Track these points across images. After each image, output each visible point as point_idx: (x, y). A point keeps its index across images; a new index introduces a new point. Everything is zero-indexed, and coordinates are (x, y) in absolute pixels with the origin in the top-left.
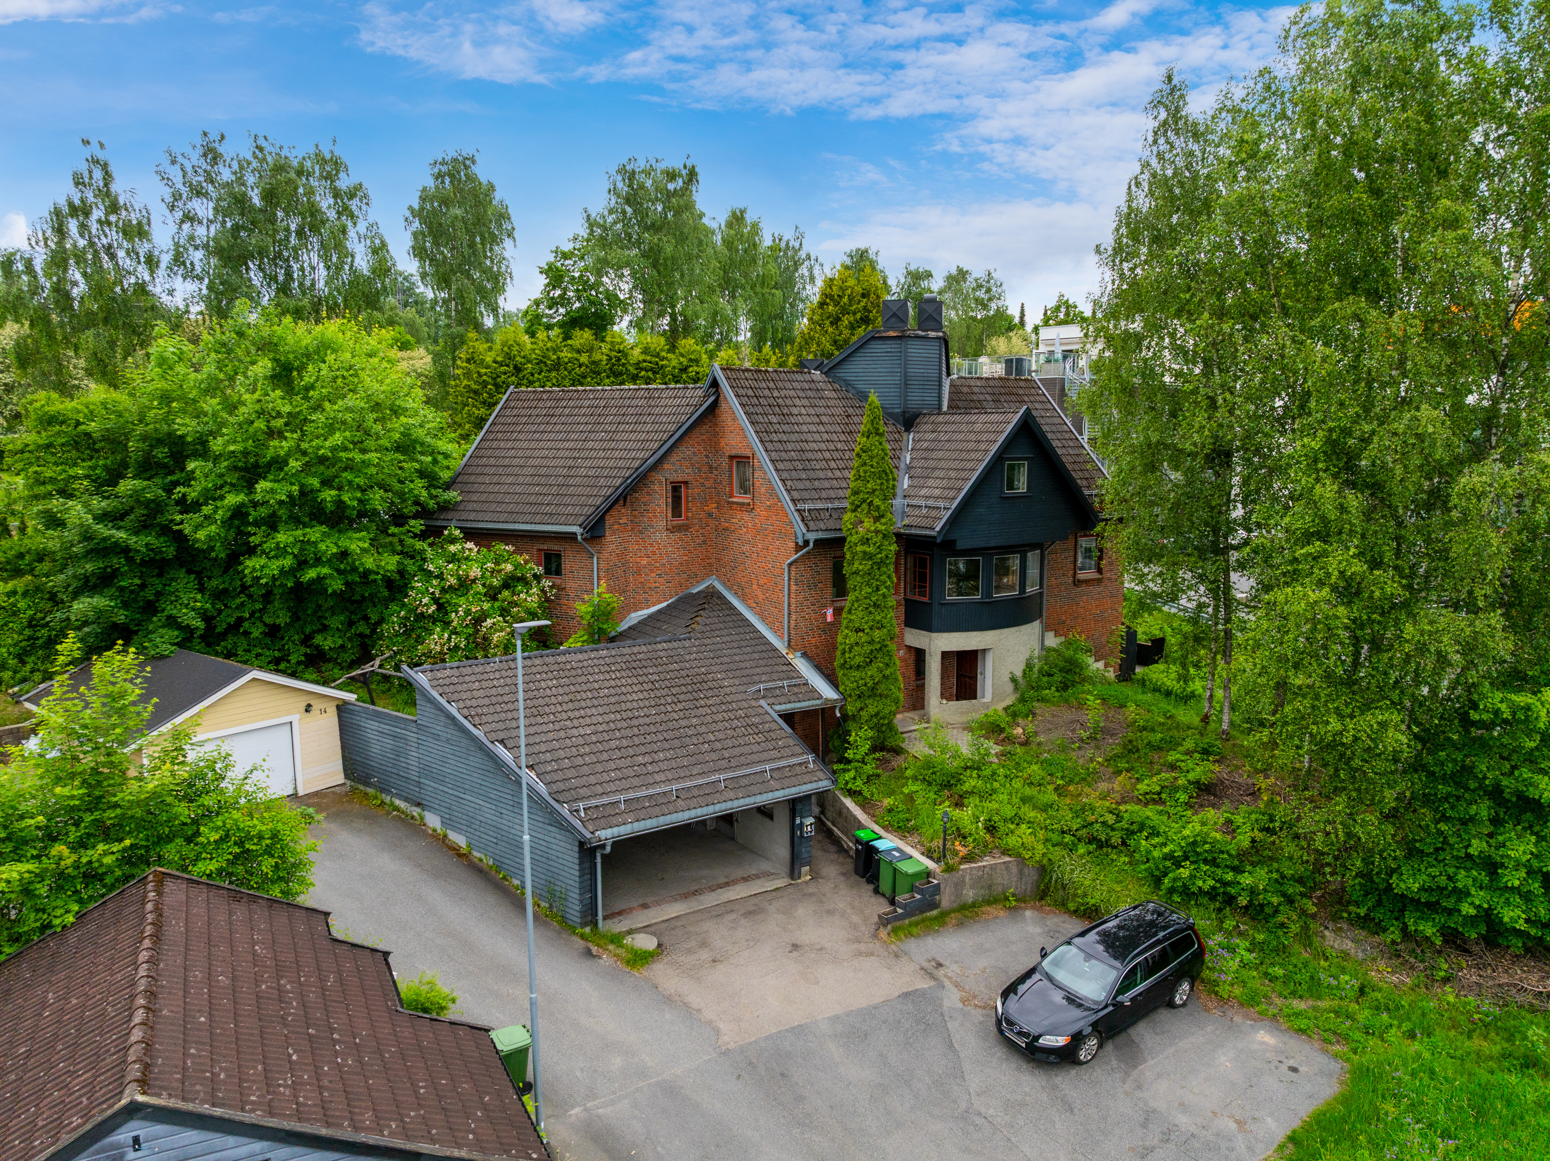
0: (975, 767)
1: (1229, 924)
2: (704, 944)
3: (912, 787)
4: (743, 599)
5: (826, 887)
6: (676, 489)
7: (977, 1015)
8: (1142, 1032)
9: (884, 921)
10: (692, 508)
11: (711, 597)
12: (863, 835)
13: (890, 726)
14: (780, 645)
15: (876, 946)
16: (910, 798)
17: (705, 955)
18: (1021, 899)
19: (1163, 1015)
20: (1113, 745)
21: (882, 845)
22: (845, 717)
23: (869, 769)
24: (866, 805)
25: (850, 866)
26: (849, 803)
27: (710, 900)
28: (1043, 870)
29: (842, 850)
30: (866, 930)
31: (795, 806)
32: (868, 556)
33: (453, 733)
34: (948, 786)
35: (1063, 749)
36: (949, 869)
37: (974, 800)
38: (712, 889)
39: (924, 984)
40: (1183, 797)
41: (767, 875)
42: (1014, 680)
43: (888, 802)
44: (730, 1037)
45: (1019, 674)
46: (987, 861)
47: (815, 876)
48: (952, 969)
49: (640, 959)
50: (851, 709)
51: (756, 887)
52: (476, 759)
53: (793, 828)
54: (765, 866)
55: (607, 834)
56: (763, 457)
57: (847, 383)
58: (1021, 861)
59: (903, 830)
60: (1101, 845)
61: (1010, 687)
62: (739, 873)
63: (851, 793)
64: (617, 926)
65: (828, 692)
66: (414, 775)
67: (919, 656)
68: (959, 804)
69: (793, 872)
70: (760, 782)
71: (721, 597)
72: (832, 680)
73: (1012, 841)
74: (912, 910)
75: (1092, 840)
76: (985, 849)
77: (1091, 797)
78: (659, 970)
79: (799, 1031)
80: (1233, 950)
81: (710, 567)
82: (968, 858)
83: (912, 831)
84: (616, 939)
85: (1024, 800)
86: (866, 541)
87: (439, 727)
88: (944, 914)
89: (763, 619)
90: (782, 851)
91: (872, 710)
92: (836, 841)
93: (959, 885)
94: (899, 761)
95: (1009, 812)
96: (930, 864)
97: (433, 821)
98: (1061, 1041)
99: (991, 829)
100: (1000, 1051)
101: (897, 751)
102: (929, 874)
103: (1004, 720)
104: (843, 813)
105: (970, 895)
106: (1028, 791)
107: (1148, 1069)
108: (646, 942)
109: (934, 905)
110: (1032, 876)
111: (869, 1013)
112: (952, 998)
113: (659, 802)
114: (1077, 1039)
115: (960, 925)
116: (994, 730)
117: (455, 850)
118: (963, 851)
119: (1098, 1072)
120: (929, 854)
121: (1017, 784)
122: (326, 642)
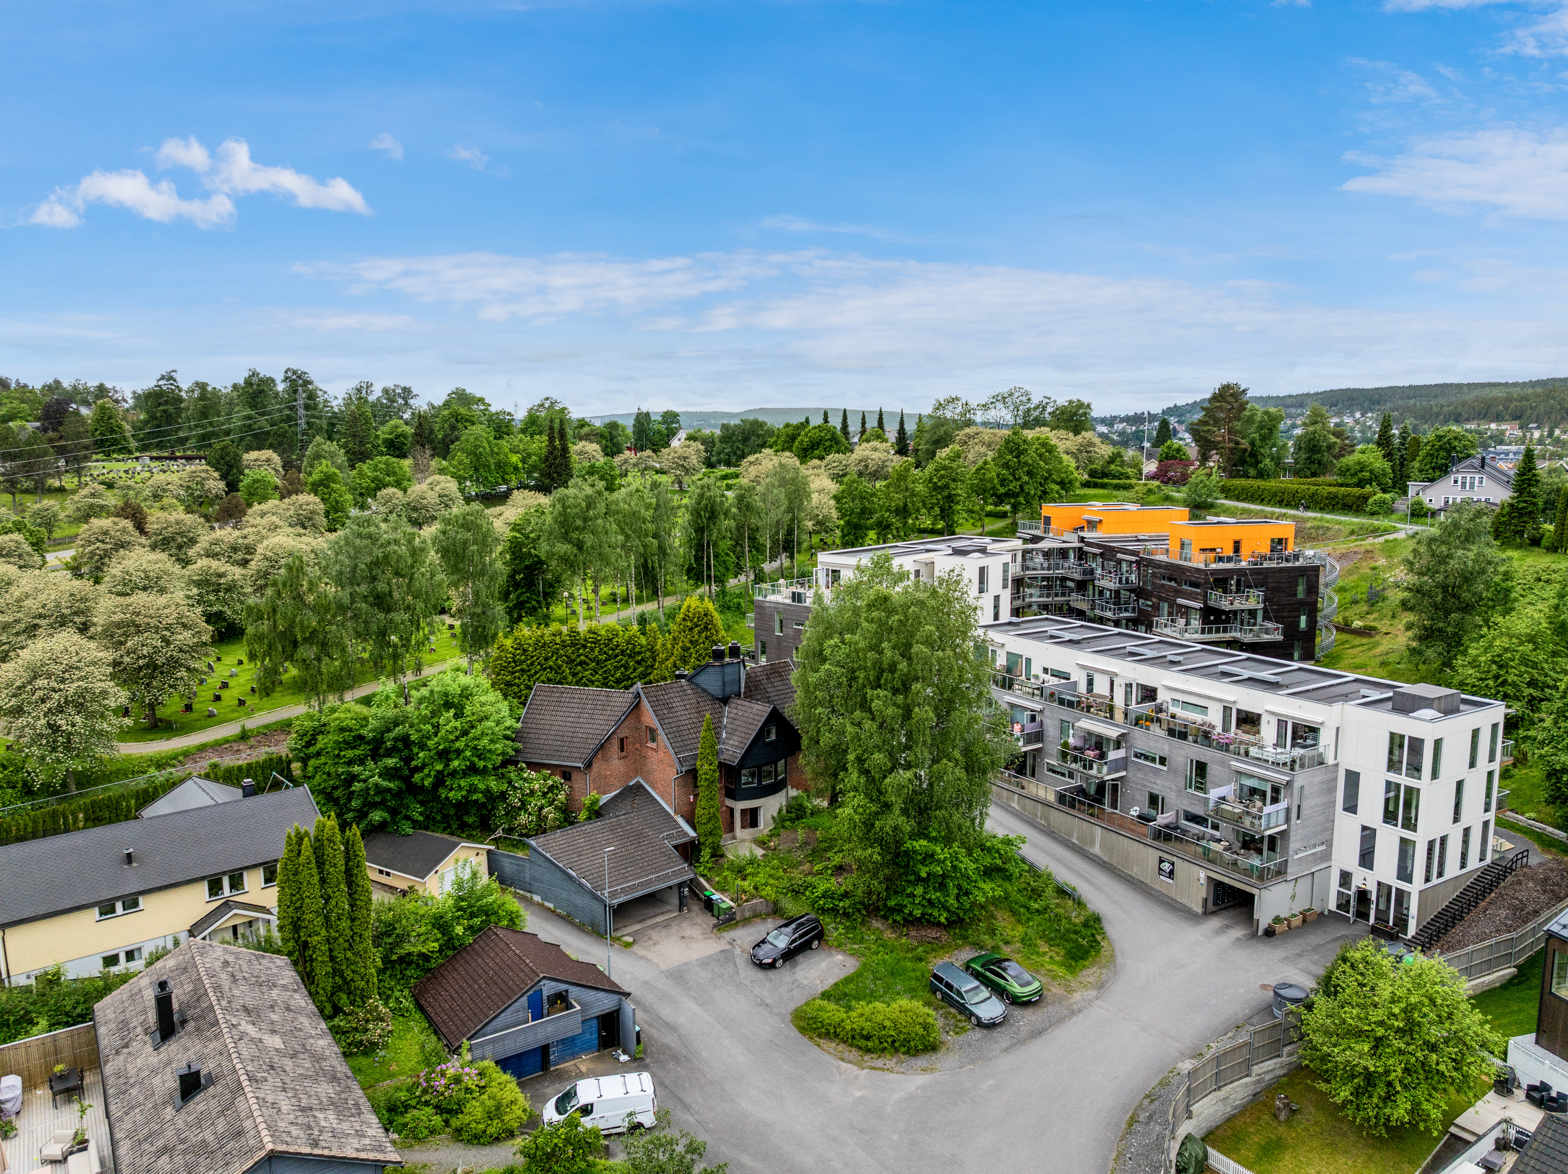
0: (751, 862)
1: (838, 920)
2: (650, 939)
3: (726, 873)
4: (654, 788)
5: (693, 915)
6: (622, 740)
7: (746, 956)
8: (800, 958)
9: (715, 926)
10: (629, 748)
11: (639, 787)
12: (707, 893)
13: (718, 846)
14: (671, 811)
15: (712, 935)
16: (726, 877)
17: (651, 942)
18: (767, 915)
19: (808, 952)
20: (809, 850)
21: (714, 897)
22: (699, 843)
23: (709, 865)
24: (708, 880)
25: (702, 905)
26: (702, 880)
27: (649, 922)
28: (775, 903)
29: (699, 899)
30: (709, 930)
31: (680, 885)
32: (706, 779)
33: (547, 864)
34: (740, 872)
35: (789, 851)
36: (739, 905)
37: (750, 877)
38: (650, 918)
39: (728, 947)
40: (829, 872)
41: (670, 911)
42: (773, 818)
43: (717, 879)
44: (663, 967)
45: (775, 815)
46: (754, 901)
47: (689, 911)
48: (739, 942)
49: (628, 945)
50: (702, 840)
51: (666, 917)
52: (559, 875)
53: (680, 893)
54: (669, 907)
55: (615, 902)
56: (660, 731)
57: (697, 685)
58: (767, 901)
59: (723, 890)
60: (797, 892)
61: (771, 821)
62: (659, 911)
63: (703, 876)
64: (619, 934)
65: (692, 834)
66: (528, 880)
67: (732, 810)
68: (744, 879)
69: (680, 910)
70: (667, 877)
71: (644, 788)
72: (694, 828)
73: (764, 893)
74: (726, 921)
75: (793, 891)
76: (753, 897)
77: (795, 874)
78: (635, 948)
79: (686, 964)
80: (837, 929)
81: (638, 772)
82: (747, 901)
83: (726, 891)
84: (618, 939)
85: (770, 876)
86: (706, 774)
87: (541, 862)
88: (738, 922)
89: (663, 799)
90: (676, 902)
91: (710, 840)
92: (697, 895)
93: (743, 912)
94: (721, 861)
95: (763, 881)
96: (732, 904)
97: (537, 898)
98: (770, 961)
99: (756, 888)
100: (752, 966)
101: (722, 856)
102: (732, 908)
103: (766, 839)
104: (699, 884)
105: (747, 914)
106: (773, 872)
107: (798, 969)
108: (630, 939)
109: (733, 919)
110: (771, 906)
111: (710, 957)
112: (738, 951)
113: (632, 888)
114: (775, 961)
115: (743, 926)
116: (762, 844)
117: (549, 909)
118: (744, 898)
119: (782, 970)
120: (732, 900)
121: (768, 869)
122: (470, 820)
